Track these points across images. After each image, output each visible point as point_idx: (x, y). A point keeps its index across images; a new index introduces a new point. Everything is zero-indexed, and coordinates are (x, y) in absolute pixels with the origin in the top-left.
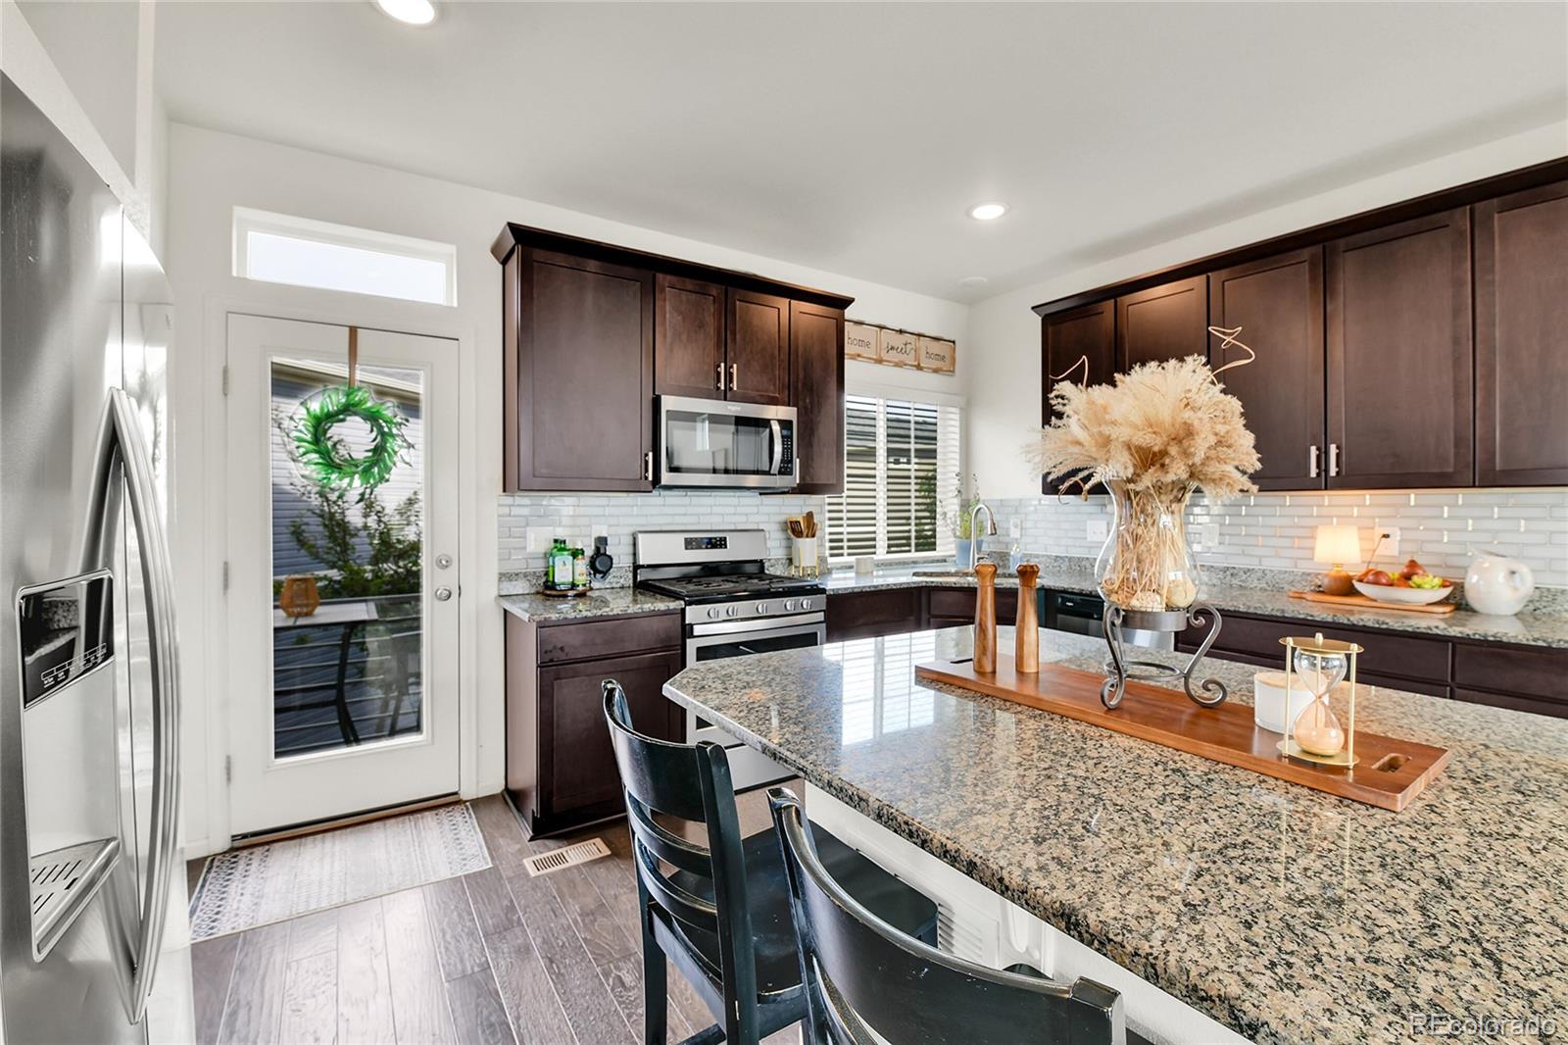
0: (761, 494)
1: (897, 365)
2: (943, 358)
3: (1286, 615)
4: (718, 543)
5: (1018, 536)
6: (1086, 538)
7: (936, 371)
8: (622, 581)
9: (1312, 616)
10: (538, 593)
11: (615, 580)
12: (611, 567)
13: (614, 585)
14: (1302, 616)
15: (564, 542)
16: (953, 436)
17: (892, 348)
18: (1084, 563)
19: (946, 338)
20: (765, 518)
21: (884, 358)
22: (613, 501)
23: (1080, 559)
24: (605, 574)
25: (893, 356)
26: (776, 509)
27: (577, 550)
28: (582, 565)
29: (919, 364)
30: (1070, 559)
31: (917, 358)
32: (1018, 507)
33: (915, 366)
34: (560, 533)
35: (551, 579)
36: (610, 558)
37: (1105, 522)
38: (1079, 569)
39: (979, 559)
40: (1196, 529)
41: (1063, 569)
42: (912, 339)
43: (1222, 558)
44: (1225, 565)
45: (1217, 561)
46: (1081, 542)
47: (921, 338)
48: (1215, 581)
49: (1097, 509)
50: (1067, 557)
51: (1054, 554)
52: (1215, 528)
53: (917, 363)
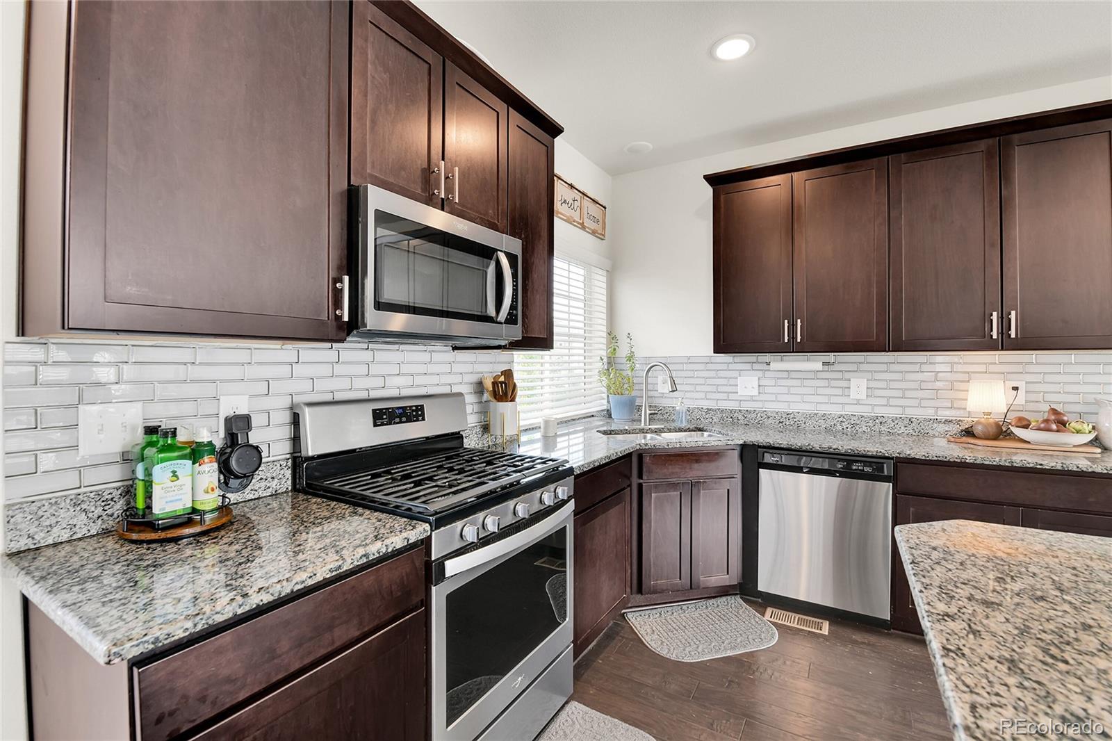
0: (455, 348)
1: (569, 221)
2: (598, 221)
3: (1015, 464)
4: (415, 414)
5: (667, 391)
6: (737, 393)
7: (593, 232)
8: (274, 484)
9: (1041, 465)
10: (106, 533)
11: (263, 484)
12: (259, 466)
13: (262, 493)
14: (1031, 465)
15: (174, 433)
16: (600, 297)
17: (565, 202)
19: (600, 202)
20: (457, 379)
21: (559, 211)
22: (259, 356)
23: (732, 411)
24: (247, 477)
25: (566, 210)
26: (469, 368)
27: (199, 444)
28: (209, 471)
29: (583, 223)
30: (722, 411)
31: (582, 216)
34: (162, 415)
35: (140, 504)
36: (257, 448)
37: (757, 378)
38: (731, 420)
39: (651, 414)
40: (844, 384)
41: (715, 420)
42: (578, 196)
43: (868, 409)
44: (873, 414)
45: (865, 411)
46: (732, 396)
47: (585, 197)
48: (864, 428)
49: (748, 366)
50: (719, 409)
51: (705, 407)
52: (863, 383)
53: (581, 222)
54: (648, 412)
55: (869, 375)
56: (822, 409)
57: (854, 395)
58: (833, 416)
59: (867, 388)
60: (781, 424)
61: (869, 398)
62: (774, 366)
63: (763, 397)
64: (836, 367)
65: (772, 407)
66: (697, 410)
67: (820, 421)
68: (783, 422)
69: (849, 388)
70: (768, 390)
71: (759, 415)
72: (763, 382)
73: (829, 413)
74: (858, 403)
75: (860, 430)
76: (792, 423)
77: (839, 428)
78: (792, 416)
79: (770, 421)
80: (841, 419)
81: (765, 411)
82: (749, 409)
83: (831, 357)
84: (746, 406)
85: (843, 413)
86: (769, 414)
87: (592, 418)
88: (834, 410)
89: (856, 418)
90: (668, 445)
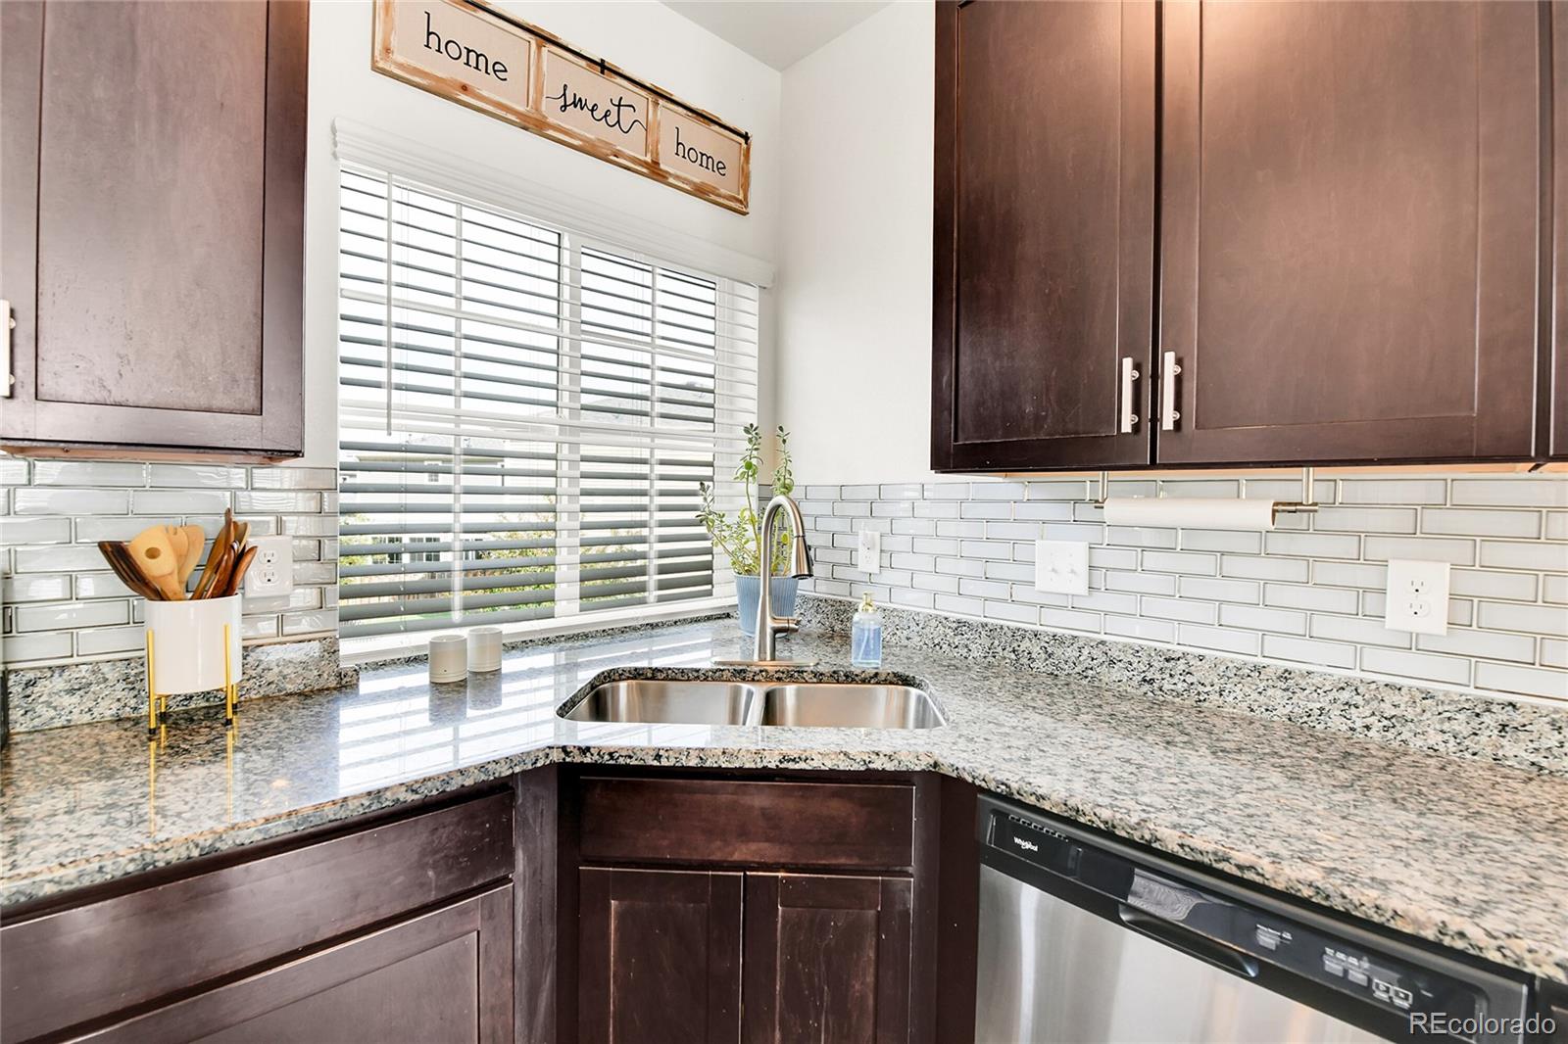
1: (589, 150)
2: (720, 167)
5: (875, 569)
6: (1032, 583)
7: (700, 191)
17: (578, 103)
18: (1025, 644)
19: (725, 121)
21: (551, 120)
23: (1018, 634)
25: (577, 122)
29: (656, 163)
30: (992, 631)
31: (652, 146)
32: (875, 502)
33: (644, 164)
37: (1084, 545)
38: (1013, 656)
39: (776, 631)
40: (1365, 576)
41: (976, 655)
42: (633, 96)
43: (1456, 670)
44: (1471, 691)
45: (1446, 676)
46: (1021, 593)
47: (661, 102)
48: (1434, 739)
49: (1064, 511)
50: (984, 626)
51: (953, 616)
52: (1437, 578)
53: (648, 159)
54: (770, 624)
55: (1462, 551)
56: (1286, 653)
57: (1396, 617)
58: (1316, 680)
59: (1453, 597)
60: (1146, 687)
61: (1460, 632)
62: (1113, 511)
63: (1102, 601)
64: (1324, 519)
65: (1126, 631)
66: (934, 623)
67: (1270, 692)
68: (1151, 681)
69: (1383, 591)
70: (1117, 581)
71: (1085, 652)
72: (1103, 558)
73: (1305, 668)
74: (1413, 644)
75: (1418, 742)
76: (1181, 686)
77: (1337, 723)
78: (1181, 666)
79: (1116, 673)
80: (1345, 696)
81: (1103, 643)
82: (1060, 631)
83: (1307, 484)
84: (1057, 622)
85: (1357, 674)
86: (1114, 653)
87: (727, 621)
88: (1323, 659)
89: (1402, 699)
90: (658, 757)
